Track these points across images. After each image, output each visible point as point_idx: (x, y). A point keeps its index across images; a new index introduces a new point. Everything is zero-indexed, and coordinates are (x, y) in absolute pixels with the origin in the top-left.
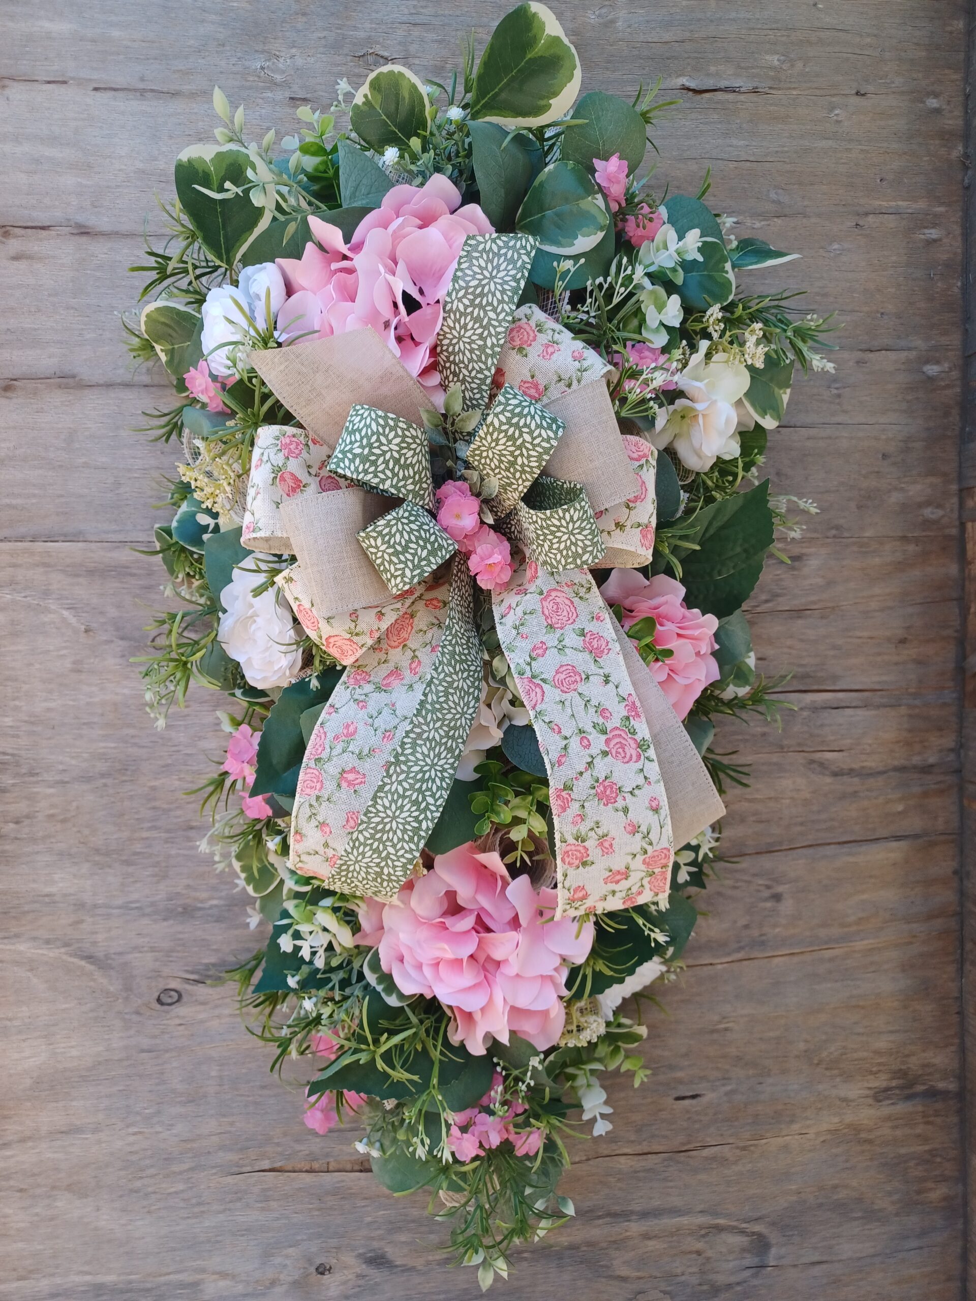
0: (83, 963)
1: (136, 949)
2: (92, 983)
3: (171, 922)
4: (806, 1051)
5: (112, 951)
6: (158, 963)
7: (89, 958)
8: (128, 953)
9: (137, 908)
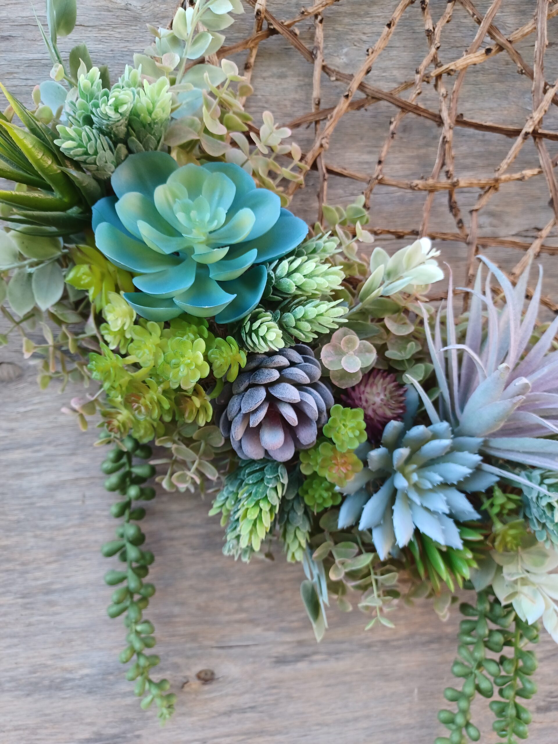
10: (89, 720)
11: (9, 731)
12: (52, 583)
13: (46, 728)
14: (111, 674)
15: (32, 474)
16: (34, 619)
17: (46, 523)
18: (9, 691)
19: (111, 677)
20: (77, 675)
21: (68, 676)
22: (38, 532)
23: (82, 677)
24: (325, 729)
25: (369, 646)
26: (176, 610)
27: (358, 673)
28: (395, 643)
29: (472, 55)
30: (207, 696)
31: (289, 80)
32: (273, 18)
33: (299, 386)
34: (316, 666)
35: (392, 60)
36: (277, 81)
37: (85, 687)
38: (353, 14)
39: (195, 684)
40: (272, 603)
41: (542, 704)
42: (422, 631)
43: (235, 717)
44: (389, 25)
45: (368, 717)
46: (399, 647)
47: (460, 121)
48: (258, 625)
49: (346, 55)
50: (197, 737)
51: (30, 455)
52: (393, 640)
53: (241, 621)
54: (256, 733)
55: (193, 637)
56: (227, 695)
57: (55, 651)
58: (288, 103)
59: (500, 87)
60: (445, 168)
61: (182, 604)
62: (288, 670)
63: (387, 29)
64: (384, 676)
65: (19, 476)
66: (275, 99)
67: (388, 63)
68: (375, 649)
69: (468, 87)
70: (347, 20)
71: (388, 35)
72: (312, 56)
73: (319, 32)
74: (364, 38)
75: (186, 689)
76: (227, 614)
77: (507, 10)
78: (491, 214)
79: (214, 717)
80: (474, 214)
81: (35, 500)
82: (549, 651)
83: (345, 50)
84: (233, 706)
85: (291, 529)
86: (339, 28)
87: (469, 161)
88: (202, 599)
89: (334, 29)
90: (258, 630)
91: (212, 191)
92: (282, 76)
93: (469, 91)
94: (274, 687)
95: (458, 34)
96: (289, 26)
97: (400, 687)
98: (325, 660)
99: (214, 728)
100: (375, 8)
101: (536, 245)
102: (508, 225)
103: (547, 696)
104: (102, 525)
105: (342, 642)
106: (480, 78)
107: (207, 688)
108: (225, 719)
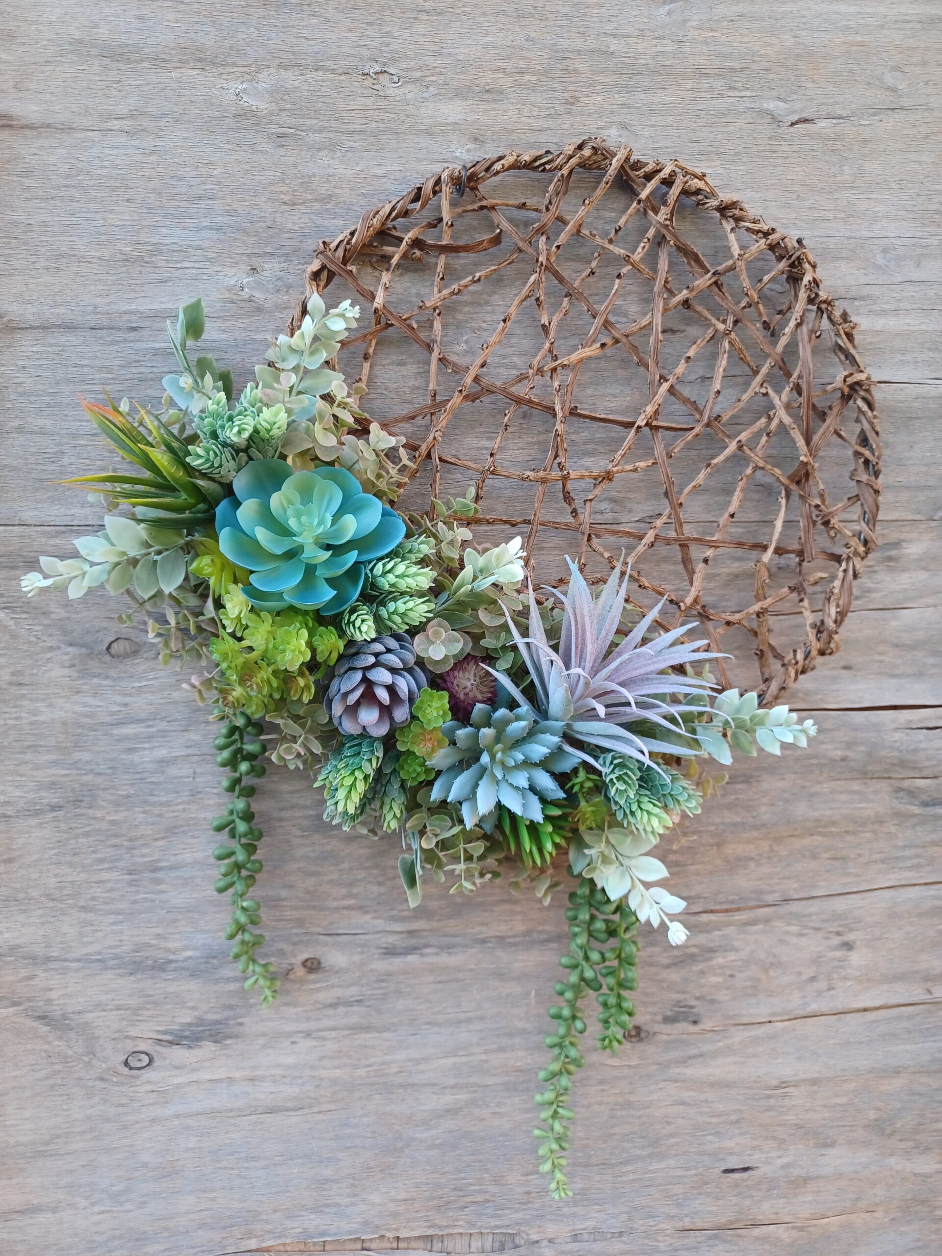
0: (35, 1024)
1: (98, 1006)
2: (46, 1047)
3: (139, 976)
4: (876, 1120)
5: (70, 1009)
6: (125, 1023)
7: (41, 1017)
8: (90, 1012)
9: (98, 960)
10: (191, 1004)
11: (111, 1010)
12: (158, 860)
13: (148, 1009)
14: (214, 957)
15: (145, 749)
16: (139, 897)
17: (156, 799)
18: (111, 968)
19: (215, 961)
20: (180, 957)
21: (172, 957)
22: (148, 808)
23: (186, 959)
24: (436, 1029)
25: (484, 941)
26: (284, 893)
27: (471, 970)
28: (511, 940)
29: (586, 349)
30: (312, 986)
31: (408, 367)
32: (391, 314)
33: (393, 671)
34: (427, 960)
35: (512, 347)
36: (397, 369)
37: (188, 969)
38: (473, 303)
39: (300, 972)
40: (382, 890)
41: (669, 1013)
42: (540, 928)
43: (341, 1009)
44: (504, 321)
45: (481, 1018)
46: (516, 945)
47: (573, 412)
48: (367, 912)
49: (466, 342)
50: (301, 1029)
51: (143, 730)
52: (509, 937)
53: (349, 908)
54: (362, 1028)
55: (301, 922)
56: (333, 986)
57: (159, 931)
58: (407, 390)
59: (621, 373)
60: (558, 460)
61: (290, 887)
62: (398, 962)
63: (502, 324)
64: (500, 975)
65: (132, 750)
66: (395, 386)
67: (509, 351)
68: (490, 945)
69: (590, 374)
70: (466, 309)
71: (503, 330)
72: (429, 348)
73: (437, 325)
74: (485, 325)
75: (291, 976)
76: (335, 899)
77: (630, 298)
78: (613, 500)
79: (319, 1009)
80: (588, 503)
81: (145, 775)
82: (677, 957)
83: (465, 338)
84: (339, 998)
85: (387, 800)
86: (459, 317)
87: (589, 447)
88: (310, 882)
89: (454, 318)
90: (367, 918)
91: (322, 496)
92: (401, 364)
93: (591, 378)
94: (382, 981)
95: (580, 322)
96: (405, 320)
97: (516, 989)
98: (437, 954)
99: (318, 1020)
100: (496, 297)
101: (650, 537)
102: (630, 511)
103: (675, 1006)
104: (211, 802)
105: (455, 936)
106: (602, 364)
107: (312, 977)
108: (330, 1012)
